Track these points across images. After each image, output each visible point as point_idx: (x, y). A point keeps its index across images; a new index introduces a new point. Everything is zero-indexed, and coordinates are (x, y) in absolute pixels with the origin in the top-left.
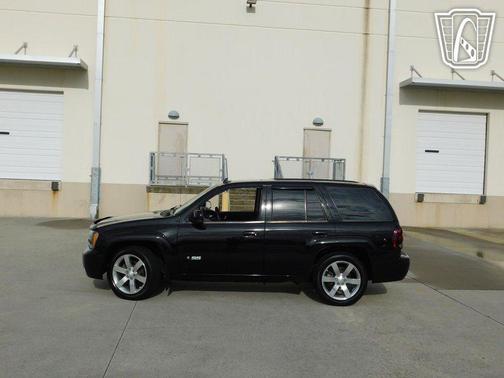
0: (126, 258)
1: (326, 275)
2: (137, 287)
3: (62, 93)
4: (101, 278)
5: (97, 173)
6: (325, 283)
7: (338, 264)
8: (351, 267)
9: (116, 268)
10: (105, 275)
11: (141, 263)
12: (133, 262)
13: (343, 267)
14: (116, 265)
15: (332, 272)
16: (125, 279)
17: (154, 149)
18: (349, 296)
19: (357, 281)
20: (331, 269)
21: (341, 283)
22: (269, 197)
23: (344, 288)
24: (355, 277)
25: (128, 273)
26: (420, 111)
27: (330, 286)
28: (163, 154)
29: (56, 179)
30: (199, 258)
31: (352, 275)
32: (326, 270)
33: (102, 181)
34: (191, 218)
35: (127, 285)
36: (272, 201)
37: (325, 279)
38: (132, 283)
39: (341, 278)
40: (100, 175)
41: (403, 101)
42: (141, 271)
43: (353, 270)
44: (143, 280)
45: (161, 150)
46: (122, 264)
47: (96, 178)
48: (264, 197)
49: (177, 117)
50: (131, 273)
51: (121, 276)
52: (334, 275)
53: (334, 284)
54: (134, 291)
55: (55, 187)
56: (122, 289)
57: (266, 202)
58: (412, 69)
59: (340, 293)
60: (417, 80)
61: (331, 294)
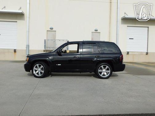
0: (38, 65)
1: (100, 69)
2: (41, 74)
3: (17, 22)
4: (30, 72)
5: (28, 46)
6: (99, 72)
7: (103, 66)
8: (107, 67)
9: (34, 68)
10: (31, 71)
11: (42, 67)
12: (40, 66)
13: (105, 67)
14: (34, 67)
15: (101, 69)
16: (37, 72)
17: (46, 39)
18: (107, 76)
19: (109, 71)
20: (101, 68)
21: (104, 72)
22: (82, 47)
23: (105, 74)
24: (109, 70)
25: (38, 70)
26: (128, 26)
27: (101, 73)
28: (48, 40)
29: (15, 49)
30: (60, 65)
31: (108, 69)
32: (100, 68)
33: (30, 49)
34: (57, 52)
35: (38, 74)
36: (83, 48)
37: (99, 71)
38: (39, 73)
39: (104, 70)
40: (29, 47)
41: (122, 23)
42: (42, 69)
43: (108, 68)
44: (43, 72)
45: (48, 39)
46: (36, 67)
47: (28, 48)
48: (80, 47)
49: (52, 29)
50: (39, 70)
51: (36, 71)
52: (102, 69)
53: (102, 72)
54: (40, 75)
55: (15, 51)
56: (36, 75)
57: (81, 49)
58: (125, 13)
59: (104, 75)
60: (126, 16)
61: (101, 75)
